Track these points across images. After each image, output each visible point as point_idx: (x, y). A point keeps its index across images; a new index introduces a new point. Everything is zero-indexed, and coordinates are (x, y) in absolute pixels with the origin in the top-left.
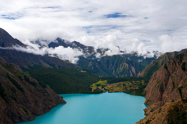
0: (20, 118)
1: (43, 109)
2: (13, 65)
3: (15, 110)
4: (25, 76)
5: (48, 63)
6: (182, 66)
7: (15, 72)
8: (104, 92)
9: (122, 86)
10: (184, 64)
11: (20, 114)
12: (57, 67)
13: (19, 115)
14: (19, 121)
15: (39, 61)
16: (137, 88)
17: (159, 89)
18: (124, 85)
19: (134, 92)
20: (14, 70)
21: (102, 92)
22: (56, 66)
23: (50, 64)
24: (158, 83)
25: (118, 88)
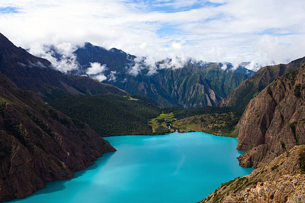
0: (52, 175)
1: (84, 162)
2: (30, 93)
3: (44, 164)
4: (50, 111)
5: (74, 87)
6: (295, 90)
7: (34, 105)
8: (172, 132)
9: (200, 121)
10: (298, 87)
11: (52, 170)
12: (90, 93)
13: (50, 171)
14: (51, 180)
15: (59, 83)
16: (223, 125)
17: (259, 126)
18: (203, 120)
19: (220, 131)
20: (32, 102)
21: (169, 132)
22: (88, 91)
23: (78, 89)
24: (258, 117)
25: (193, 125)
